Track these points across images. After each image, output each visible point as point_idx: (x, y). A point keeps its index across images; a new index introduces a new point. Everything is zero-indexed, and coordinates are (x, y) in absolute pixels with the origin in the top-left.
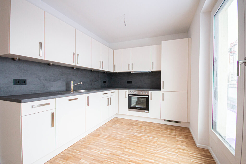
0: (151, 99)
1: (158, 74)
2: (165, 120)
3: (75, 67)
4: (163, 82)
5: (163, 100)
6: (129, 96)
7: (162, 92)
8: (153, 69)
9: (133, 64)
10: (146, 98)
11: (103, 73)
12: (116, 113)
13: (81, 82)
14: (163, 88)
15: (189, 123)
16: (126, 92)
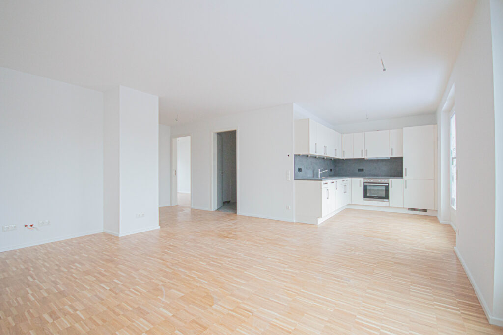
0: (392, 187)
1: (400, 160)
2: (409, 209)
3: (317, 157)
4: (406, 169)
5: (406, 188)
6: (365, 184)
7: (404, 180)
8: (392, 155)
9: (367, 150)
10: (386, 186)
11: (330, 160)
12: (348, 203)
13: (325, 170)
14: (406, 175)
15: (437, 211)
16: (360, 181)
